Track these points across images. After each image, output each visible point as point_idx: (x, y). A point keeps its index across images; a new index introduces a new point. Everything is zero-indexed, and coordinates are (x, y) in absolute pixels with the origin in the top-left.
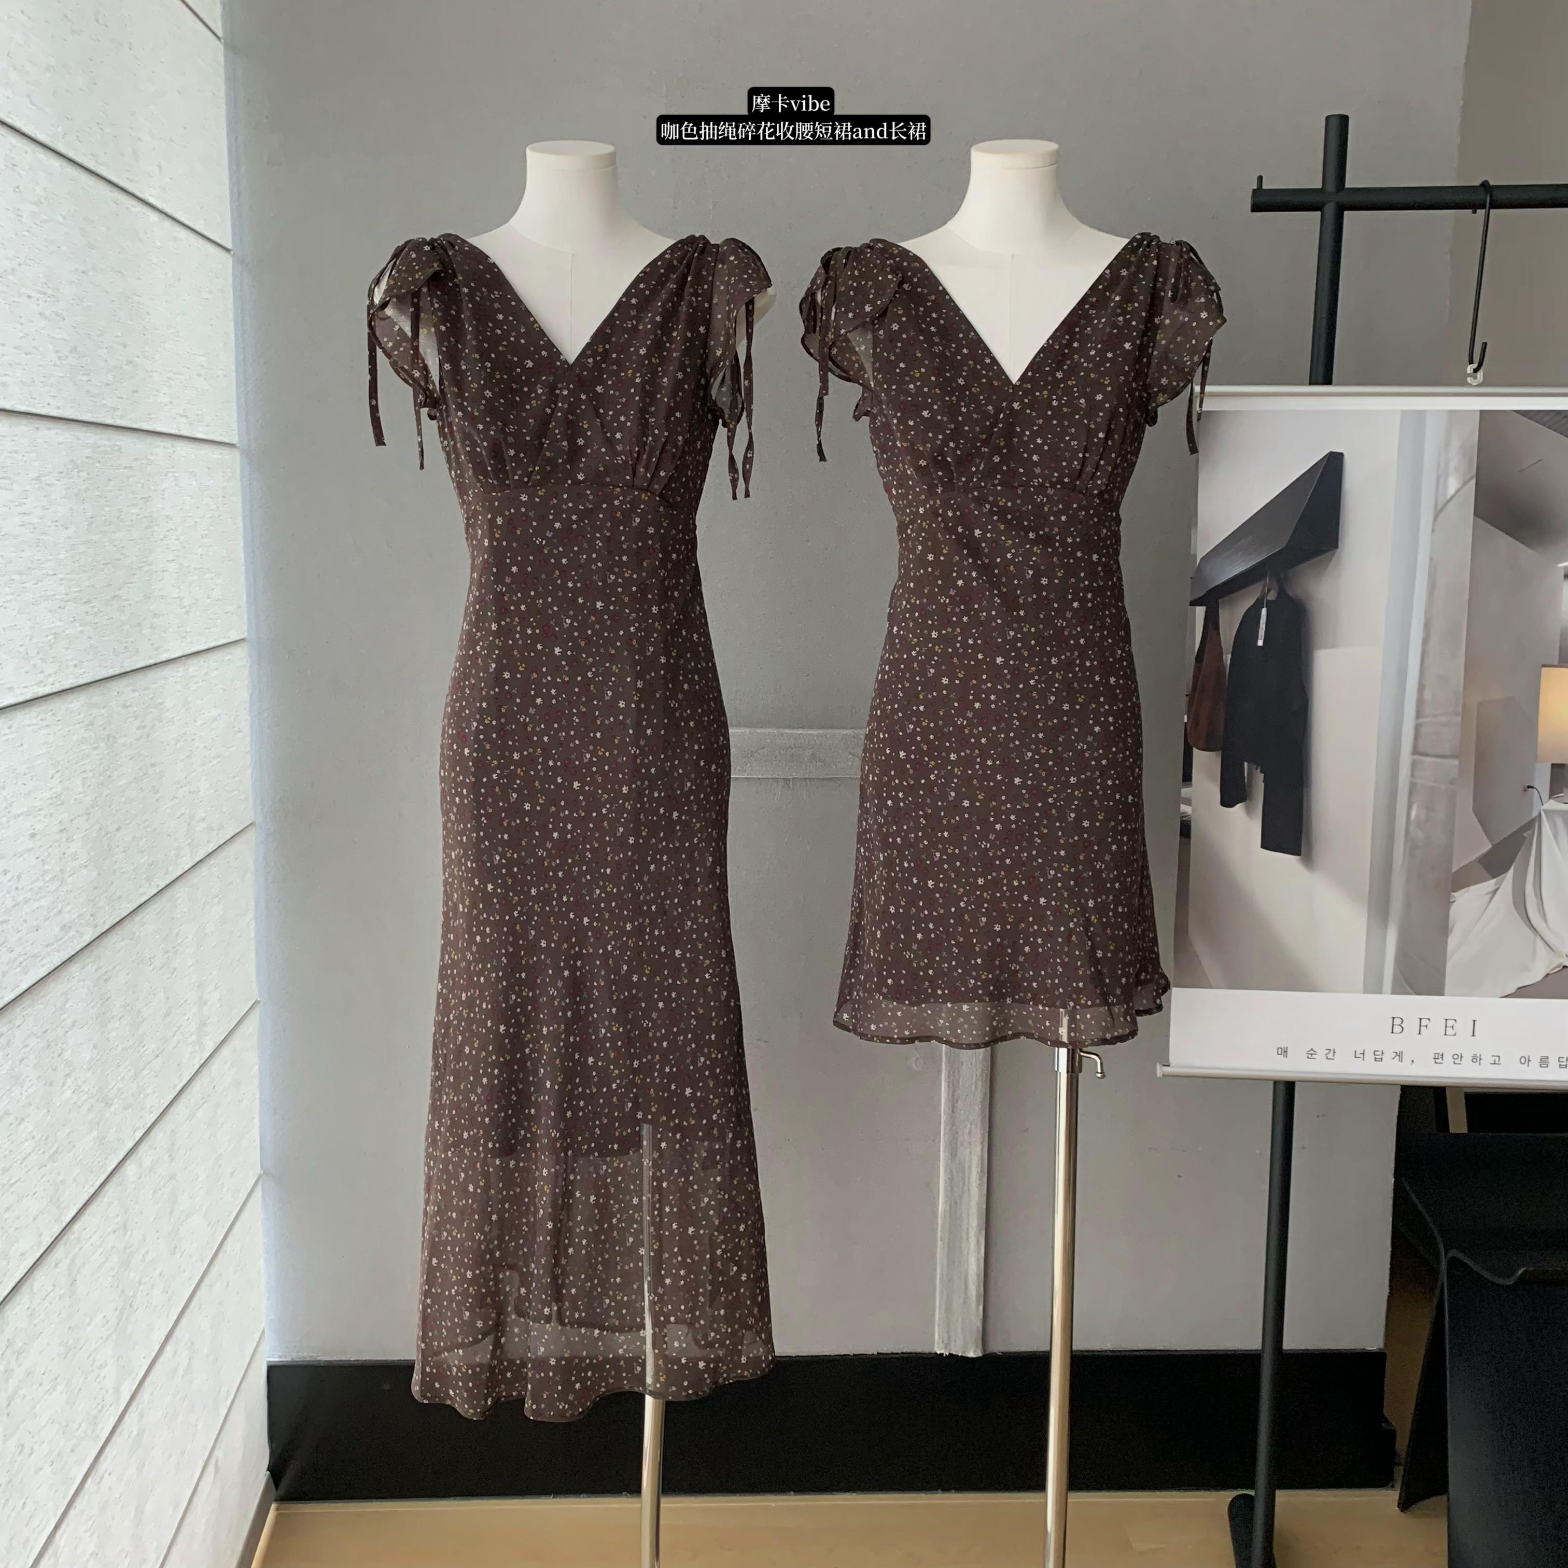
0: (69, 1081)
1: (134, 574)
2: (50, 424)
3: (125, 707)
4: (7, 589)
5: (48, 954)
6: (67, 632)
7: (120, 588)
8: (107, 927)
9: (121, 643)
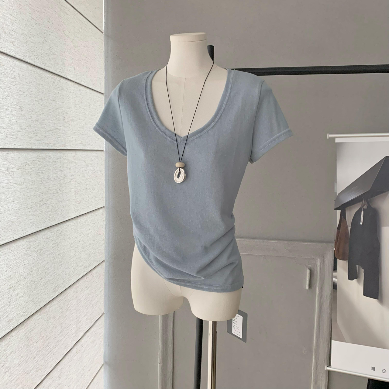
1: (54, 195)
2: (15, 152)
7: (47, 201)
9: (47, 218)
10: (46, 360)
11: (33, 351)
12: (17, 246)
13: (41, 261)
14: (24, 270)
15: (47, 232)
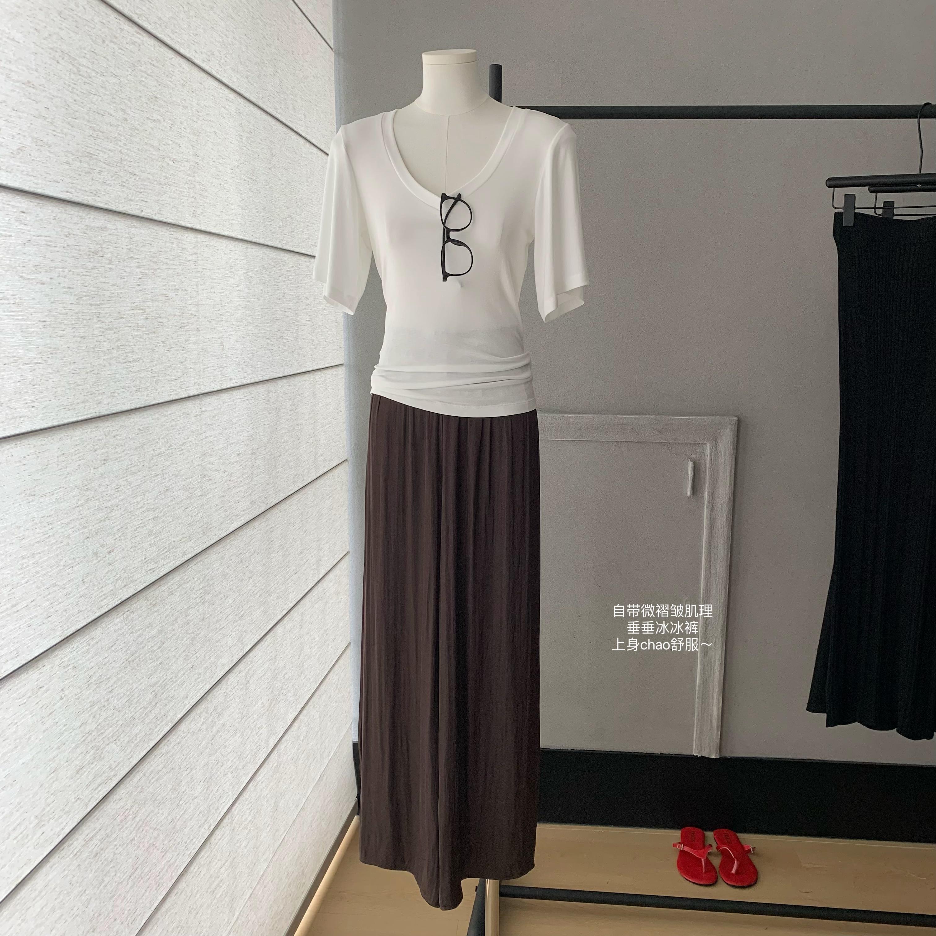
0: (251, 581)
1: (290, 326)
2: (253, 246)
3: (285, 394)
5: (243, 515)
6: (258, 353)
7: (284, 333)
8: (273, 505)
10: (286, 587)
12: (257, 392)
14: (264, 432)
15: (285, 383)
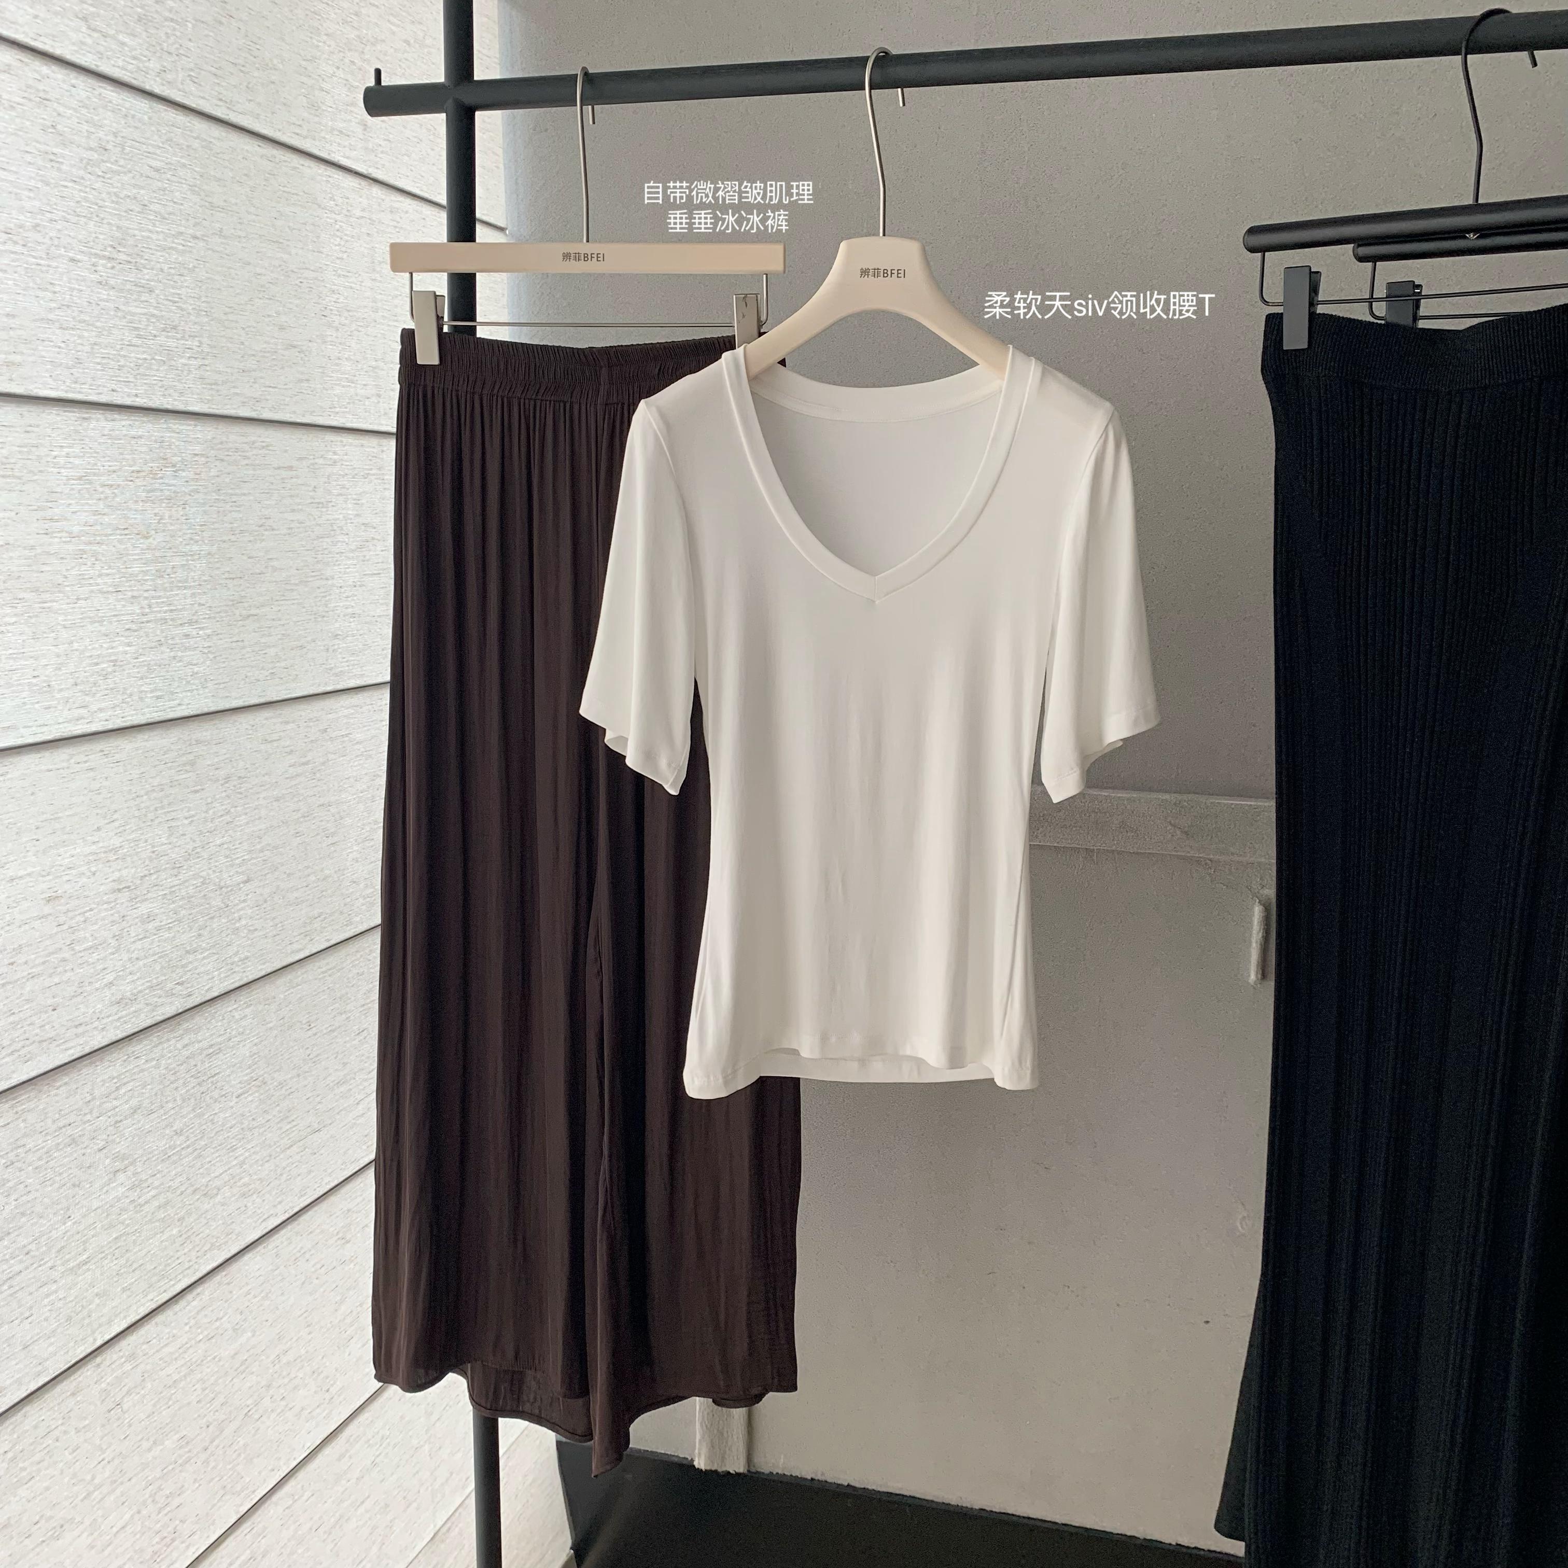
2: (113, 414)
3: (267, 741)
4: (8, 610)
6: (143, 658)
9: (263, 669)
10: (284, 1164)
11: (223, 1125)
12: (137, 749)
13: (243, 819)
14: (170, 835)
15: (266, 719)
